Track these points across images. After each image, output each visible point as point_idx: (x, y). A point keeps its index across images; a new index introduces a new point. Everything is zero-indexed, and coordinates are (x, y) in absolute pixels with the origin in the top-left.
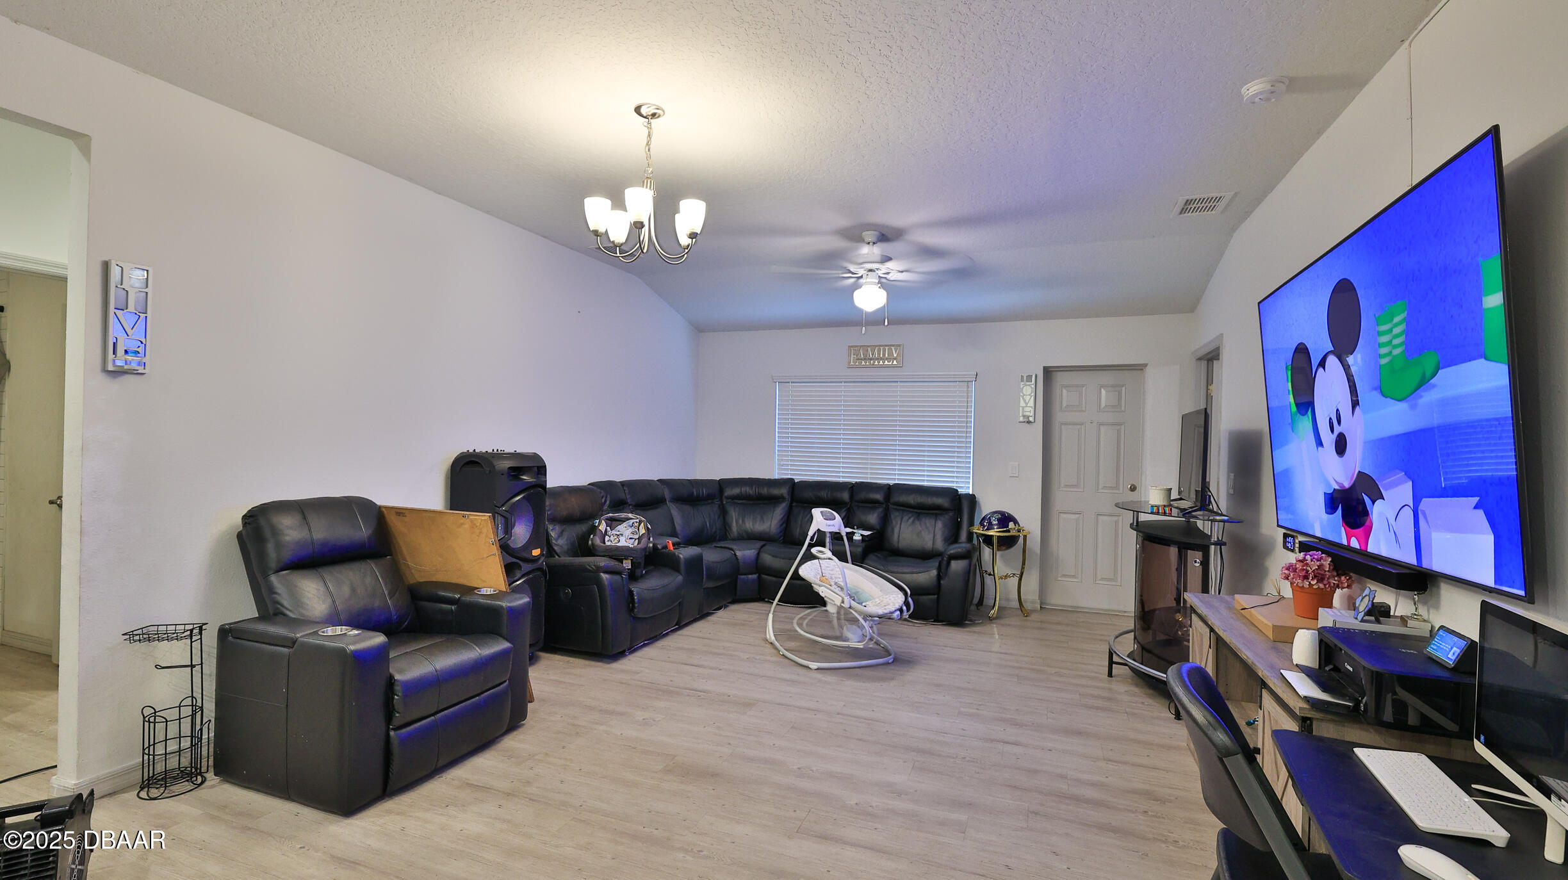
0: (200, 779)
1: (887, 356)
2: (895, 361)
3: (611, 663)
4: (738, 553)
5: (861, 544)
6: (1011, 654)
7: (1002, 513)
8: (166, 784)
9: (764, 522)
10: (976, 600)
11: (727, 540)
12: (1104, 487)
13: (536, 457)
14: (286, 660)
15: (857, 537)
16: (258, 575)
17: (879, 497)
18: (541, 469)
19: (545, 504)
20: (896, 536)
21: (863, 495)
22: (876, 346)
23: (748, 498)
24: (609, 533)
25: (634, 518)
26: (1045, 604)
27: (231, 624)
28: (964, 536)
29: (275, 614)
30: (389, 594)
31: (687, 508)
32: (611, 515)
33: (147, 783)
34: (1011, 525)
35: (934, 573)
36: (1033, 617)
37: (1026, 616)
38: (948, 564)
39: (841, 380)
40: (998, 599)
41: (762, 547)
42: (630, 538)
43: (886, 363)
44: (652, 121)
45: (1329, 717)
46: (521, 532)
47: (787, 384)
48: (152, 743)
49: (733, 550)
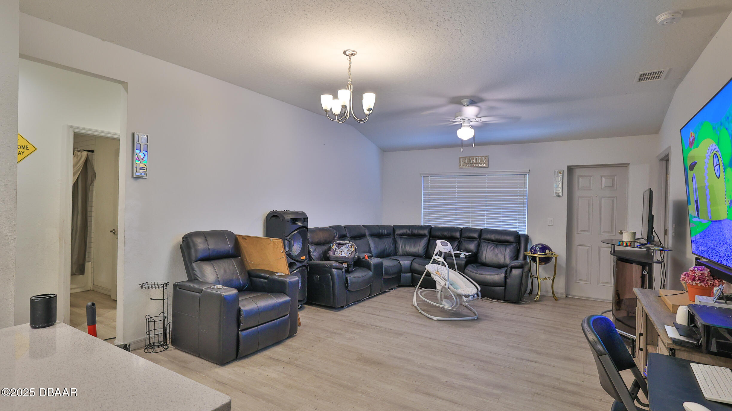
0: (166, 347)
1: (480, 162)
2: (484, 165)
3: (338, 311)
4: (402, 262)
5: (464, 260)
6: (543, 319)
7: (542, 245)
8: (154, 347)
9: (415, 247)
10: (528, 291)
11: (396, 256)
12: (604, 232)
13: (303, 213)
14: (199, 298)
15: (462, 256)
16: (188, 263)
17: (476, 235)
18: (305, 219)
19: (307, 235)
20: (484, 256)
21: (467, 234)
22: (474, 157)
23: (407, 235)
24: (337, 250)
25: (349, 243)
26: (569, 295)
27: (178, 283)
28: (521, 257)
29: (195, 280)
30: (239, 274)
31: (377, 239)
32: (338, 241)
33: (147, 347)
34: (547, 251)
35: (503, 275)
36: (561, 301)
37: (557, 301)
38: (511, 271)
39: (455, 175)
40: (540, 291)
41: (413, 260)
42: (347, 253)
43: (480, 165)
44: (351, 57)
45: (684, 349)
46: (297, 248)
47: (428, 177)
48: (149, 330)
49: (398, 261)
